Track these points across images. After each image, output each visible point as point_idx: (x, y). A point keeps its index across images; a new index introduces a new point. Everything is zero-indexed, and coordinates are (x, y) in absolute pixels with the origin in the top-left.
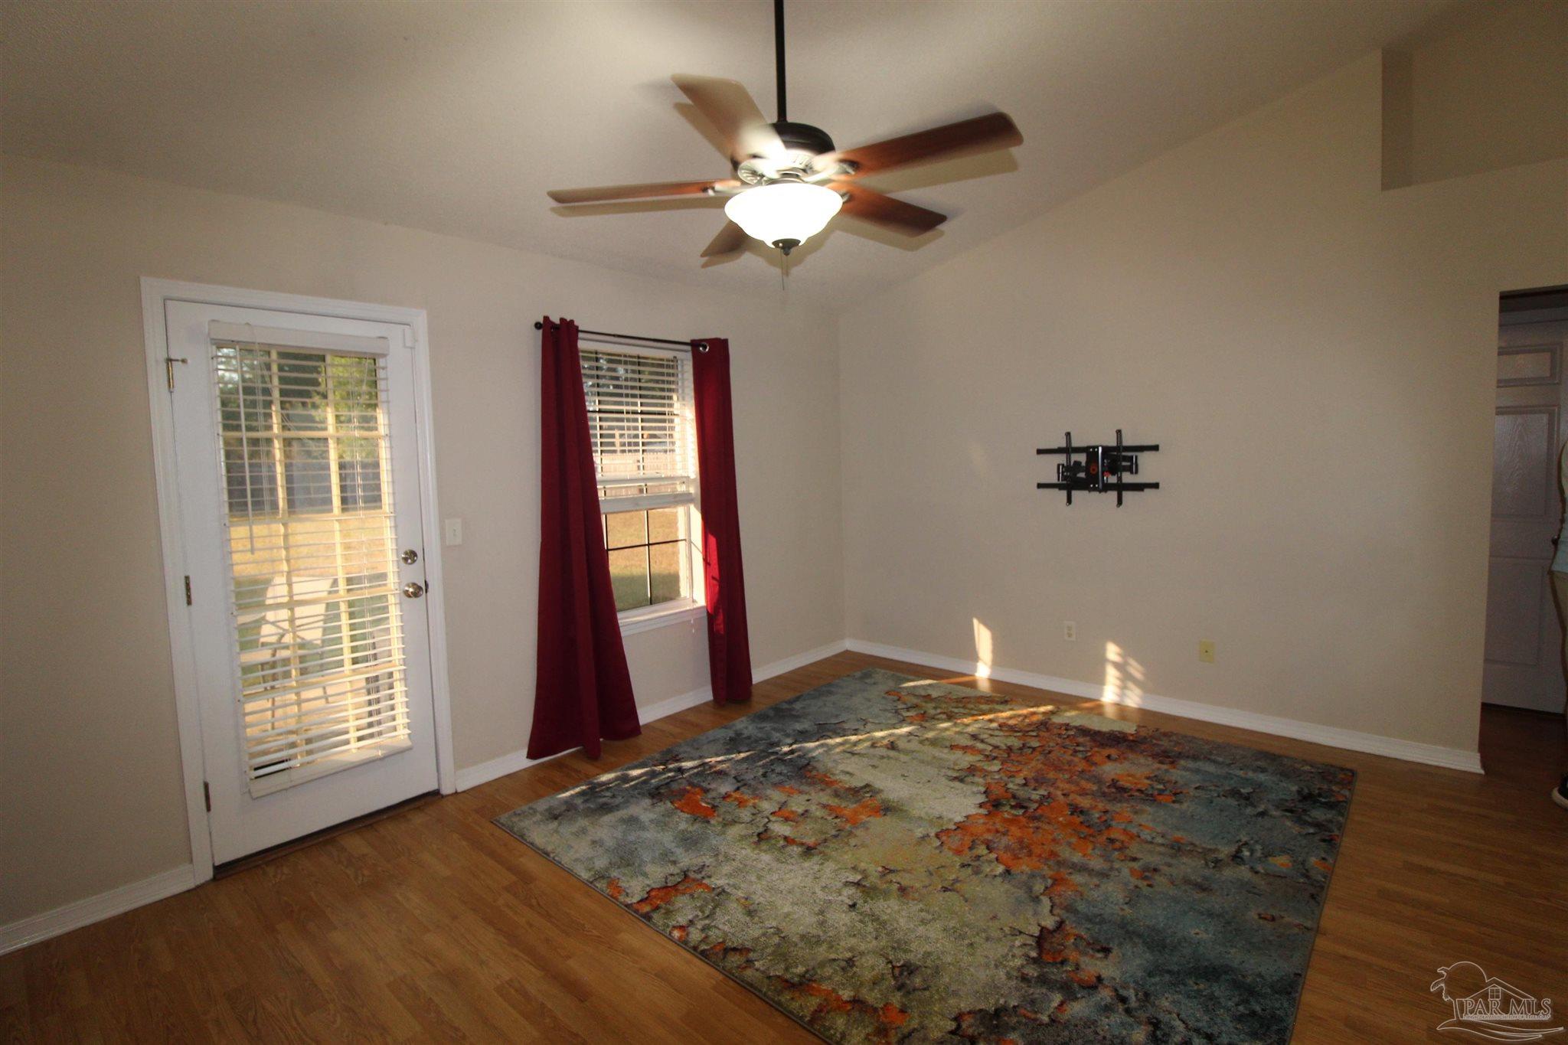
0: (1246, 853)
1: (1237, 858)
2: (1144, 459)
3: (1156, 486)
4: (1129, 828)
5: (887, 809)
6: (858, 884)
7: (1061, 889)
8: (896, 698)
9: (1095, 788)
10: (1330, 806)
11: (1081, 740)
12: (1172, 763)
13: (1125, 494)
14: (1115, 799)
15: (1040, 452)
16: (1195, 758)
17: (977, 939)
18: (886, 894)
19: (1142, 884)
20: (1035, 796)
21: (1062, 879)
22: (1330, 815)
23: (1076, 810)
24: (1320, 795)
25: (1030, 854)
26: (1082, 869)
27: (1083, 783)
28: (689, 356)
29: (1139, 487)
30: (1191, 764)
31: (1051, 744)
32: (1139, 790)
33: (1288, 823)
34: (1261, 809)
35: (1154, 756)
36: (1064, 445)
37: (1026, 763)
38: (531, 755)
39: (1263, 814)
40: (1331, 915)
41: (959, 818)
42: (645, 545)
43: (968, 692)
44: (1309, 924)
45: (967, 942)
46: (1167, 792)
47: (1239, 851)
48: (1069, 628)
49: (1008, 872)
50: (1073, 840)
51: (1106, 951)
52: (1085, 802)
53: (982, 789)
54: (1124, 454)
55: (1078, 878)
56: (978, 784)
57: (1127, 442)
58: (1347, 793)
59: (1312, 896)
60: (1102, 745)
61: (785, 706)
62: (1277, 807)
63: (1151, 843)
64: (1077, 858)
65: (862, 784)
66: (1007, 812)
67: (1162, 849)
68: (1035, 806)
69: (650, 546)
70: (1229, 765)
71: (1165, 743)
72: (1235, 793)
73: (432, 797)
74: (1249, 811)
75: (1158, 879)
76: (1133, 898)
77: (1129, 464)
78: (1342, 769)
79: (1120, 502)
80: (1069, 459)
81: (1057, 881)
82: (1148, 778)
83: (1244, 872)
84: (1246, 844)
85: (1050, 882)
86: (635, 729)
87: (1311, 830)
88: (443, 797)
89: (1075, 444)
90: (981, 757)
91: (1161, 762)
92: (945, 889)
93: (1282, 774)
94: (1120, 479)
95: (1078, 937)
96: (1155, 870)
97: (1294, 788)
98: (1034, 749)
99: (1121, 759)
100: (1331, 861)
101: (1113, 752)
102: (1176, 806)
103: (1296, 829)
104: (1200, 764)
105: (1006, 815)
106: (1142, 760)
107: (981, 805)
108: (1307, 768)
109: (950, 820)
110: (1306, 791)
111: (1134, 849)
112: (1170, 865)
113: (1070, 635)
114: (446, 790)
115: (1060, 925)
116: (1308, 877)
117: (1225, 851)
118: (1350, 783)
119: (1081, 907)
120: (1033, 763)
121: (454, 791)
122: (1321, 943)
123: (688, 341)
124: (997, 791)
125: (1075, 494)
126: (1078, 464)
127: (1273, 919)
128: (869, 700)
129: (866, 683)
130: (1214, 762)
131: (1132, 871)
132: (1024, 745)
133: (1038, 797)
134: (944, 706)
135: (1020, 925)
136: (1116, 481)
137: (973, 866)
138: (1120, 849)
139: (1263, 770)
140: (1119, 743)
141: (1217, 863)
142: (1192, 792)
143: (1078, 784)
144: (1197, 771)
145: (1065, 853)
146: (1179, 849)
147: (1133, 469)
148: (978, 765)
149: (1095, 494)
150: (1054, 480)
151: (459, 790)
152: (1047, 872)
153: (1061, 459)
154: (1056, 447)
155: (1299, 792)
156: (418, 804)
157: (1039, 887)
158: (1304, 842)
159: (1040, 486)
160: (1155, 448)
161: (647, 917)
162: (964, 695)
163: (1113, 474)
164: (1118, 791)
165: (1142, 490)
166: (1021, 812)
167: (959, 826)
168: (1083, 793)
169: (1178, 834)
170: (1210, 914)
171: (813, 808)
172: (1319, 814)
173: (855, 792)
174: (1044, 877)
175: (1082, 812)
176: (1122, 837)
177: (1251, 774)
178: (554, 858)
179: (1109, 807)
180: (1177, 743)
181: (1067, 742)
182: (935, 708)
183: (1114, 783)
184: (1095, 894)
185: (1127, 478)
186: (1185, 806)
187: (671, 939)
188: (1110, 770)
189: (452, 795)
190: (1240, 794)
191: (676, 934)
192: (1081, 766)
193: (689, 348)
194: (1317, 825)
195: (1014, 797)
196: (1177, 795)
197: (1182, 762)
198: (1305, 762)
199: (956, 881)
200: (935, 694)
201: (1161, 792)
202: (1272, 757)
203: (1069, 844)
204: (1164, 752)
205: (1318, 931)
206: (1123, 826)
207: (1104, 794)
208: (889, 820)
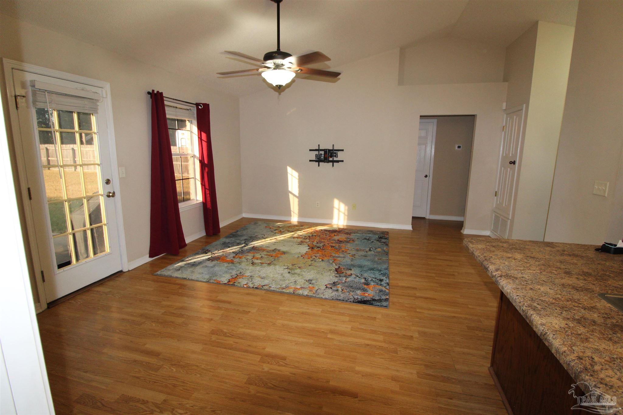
0: (372, 249)
1: (370, 250)
2: (339, 153)
3: (342, 161)
4: (346, 248)
5: (284, 253)
6: (287, 268)
7: (336, 261)
8: (269, 228)
9: (334, 242)
10: (386, 239)
11: (326, 232)
12: (350, 234)
13: (334, 163)
14: (340, 243)
15: (310, 150)
16: (354, 233)
17: (322, 272)
18: (296, 269)
19: (353, 258)
20: (321, 245)
21: (336, 259)
22: (386, 240)
23: (332, 247)
24: (383, 237)
25: (326, 256)
26: (339, 257)
27: (331, 241)
28: (195, 108)
29: (338, 161)
30: (354, 234)
31: (319, 234)
32: (345, 241)
33: (378, 243)
34: (372, 241)
35: (345, 234)
36: (317, 148)
37: (315, 239)
38: (151, 256)
39: (372, 242)
40: (391, 257)
41: (305, 252)
42: (181, 180)
43: (289, 225)
44: (387, 259)
45: (320, 274)
46: (351, 240)
47: (370, 249)
48: (318, 203)
49: (323, 260)
50: (334, 252)
51: (351, 270)
52: (334, 245)
53: (307, 246)
54: (334, 152)
55: (339, 259)
56: (305, 245)
57: (335, 148)
58: (388, 236)
59: (387, 254)
60: (333, 233)
61: (235, 234)
62: (375, 240)
63: (352, 250)
64: (337, 255)
65: (274, 249)
66: (316, 249)
67: (355, 251)
68: (322, 247)
69: (183, 180)
70: (362, 234)
71: (347, 231)
72: (365, 239)
73: (120, 273)
74: (369, 242)
75: (355, 256)
76: (352, 260)
77: (335, 155)
78: (385, 232)
79: (333, 166)
80: (319, 153)
81: (335, 260)
82: (346, 238)
83: (372, 252)
84: (371, 247)
85: (333, 260)
86: (185, 245)
87: (383, 243)
88: (124, 272)
89: (321, 148)
90: (303, 239)
91: (347, 235)
92: (310, 266)
93: (374, 234)
94: (333, 159)
95: (344, 268)
96: (354, 255)
97: (377, 236)
98: (315, 236)
99: (338, 235)
100: (388, 248)
101: (335, 234)
102: (354, 243)
103: (380, 244)
104: (355, 234)
105: (316, 250)
106: (343, 235)
107: (309, 249)
108: (379, 232)
109: (303, 253)
110: (380, 237)
111: (348, 252)
112: (357, 254)
113: (318, 206)
114: (125, 270)
115: (339, 267)
116: (384, 251)
117: (368, 249)
118: (388, 234)
119: (342, 263)
120: (317, 239)
121: (128, 270)
122: (390, 261)
123: (195, 103)
124: (311, 246)
125: (320, 163)
126: (321, 154)
127: (381, 259)
128: (261, 229)
129: (257, 225)
130: (359, 233)
131: (350, 255)
132: (312, 235)
133: (322, 245)
134: (285, 229)
135: (330, 269)
136: (332, 160)
137: (314, 260)
138: (345, 252)
139: (370, 234)
140: (336, 232)
141: (366, 252)
142: (356, 240)
143: (330, 242)
144: (356, 236)
145: (334, 255)
146: (358, 250)
147: (336, 156)
148: (303, 241)
149: (326, 163)
150: (314, 159)
151: (130, 270)
152: (331, 258)
153: (317, 152)
154: (315, 149)
155: (379, 237)
156: (116, 275)
157: (331, 262)
158: (382, 246)
159: (310, 161)
160: (343, 150)
161: (233, 285)
162: (290, 226)
163: (331, 158)
164: (340, 242)
165: (339, 162)
166: (319, 249)
167: (306, 254)
168: (332, 243)
169: (357, 248)
170: (369, 260)
171: (263, 256)
172: (383, 240)
173: (273, 251)
174: (331, 260)
175: (334, 247)
176: (345, 250)
177: (367, 235)
178: (188, 279)
179: (339, 245)
180: (349, 231)
181: (323, 233)
182: (283, 229)
183: (338, 240)
184: (344, 261)
185: (335, 159)
186: (356, 243)
187: (245, 288)
188: (336, 238)
189: (128, 271)
190: (367, 239)
191: (245, 286)
192: (329, 238)
193: (195, 106)
194: (384, 242)
195: (316, 246)
196: (353, 241)
197: (352, 234)
198: (378, 231)
199: (311, 264)
200: (281, 226)
201: (350, 241)
202: (371, 231)
203: (334, 253)
204: (347, 233)
205: (389, 260)
206: (344, 248)
207: (337, 243)
208: (286, 255)
